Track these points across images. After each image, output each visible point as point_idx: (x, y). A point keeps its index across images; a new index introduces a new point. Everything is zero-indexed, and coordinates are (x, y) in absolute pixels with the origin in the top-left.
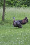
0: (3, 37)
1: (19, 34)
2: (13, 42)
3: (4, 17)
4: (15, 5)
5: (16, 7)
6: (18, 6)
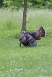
0: (24, 61)
2: (41, 69)
4: (44, 5)
5: (46, 8)
6: (50, 7)
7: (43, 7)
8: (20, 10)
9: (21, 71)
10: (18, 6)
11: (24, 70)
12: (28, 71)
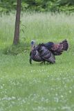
0: (17, 86)
1: (56, 78)
2: (41, 97)
3: (18, 35)
5: (47, 11)
6: (53, 10)
7: (43, 10)
8: (11, 14)
9: (13, 100)
10: (9, 8)
11: (17, 99)
12: (22, 100)
